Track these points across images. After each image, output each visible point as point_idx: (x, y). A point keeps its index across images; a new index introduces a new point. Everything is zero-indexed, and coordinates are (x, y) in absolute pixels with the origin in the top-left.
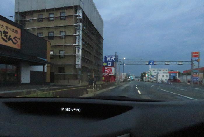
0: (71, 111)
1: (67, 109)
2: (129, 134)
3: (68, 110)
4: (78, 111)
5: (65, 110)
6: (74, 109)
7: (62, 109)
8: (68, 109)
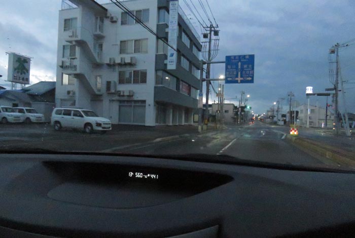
0: (144, 177)
1: (137, 174)
2: (218, 226)
3: (139, 175)
5: (134, 175)
6: (149, 175)
7: (131, 174)
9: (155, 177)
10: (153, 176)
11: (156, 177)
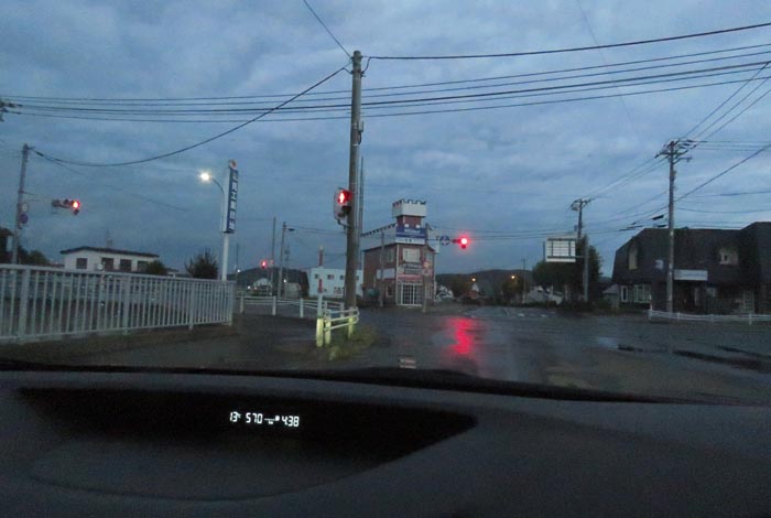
0: (265, 423)
1: (250, 416)
5: (242, 419)
6: (277, 418)
7: (235, 416)
8: (256, 416)
9: (292, 421)
10: (288, 420)
11: (295, 421)
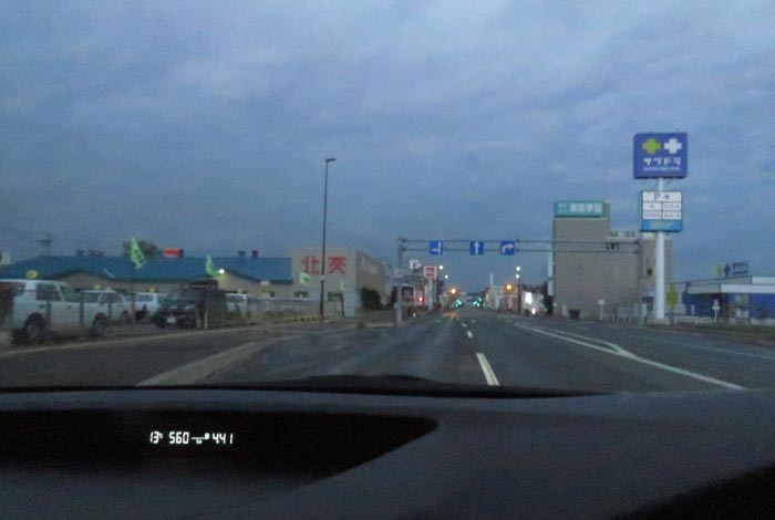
0: (192, 443)
1: (175, 435)
3: (178, 438)
4: (221, 441)
5: (166, 439)
6: (207, 436)
7: (156, 437)
8: (181, 436)
9: (224, 439)
10: (219, 438)
11: (228, 439)
